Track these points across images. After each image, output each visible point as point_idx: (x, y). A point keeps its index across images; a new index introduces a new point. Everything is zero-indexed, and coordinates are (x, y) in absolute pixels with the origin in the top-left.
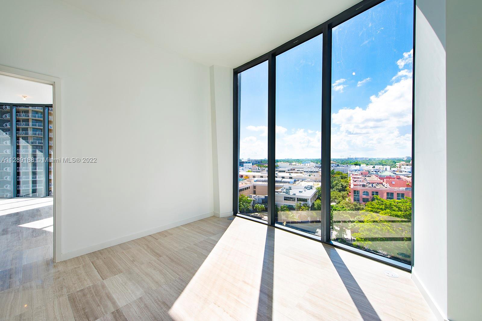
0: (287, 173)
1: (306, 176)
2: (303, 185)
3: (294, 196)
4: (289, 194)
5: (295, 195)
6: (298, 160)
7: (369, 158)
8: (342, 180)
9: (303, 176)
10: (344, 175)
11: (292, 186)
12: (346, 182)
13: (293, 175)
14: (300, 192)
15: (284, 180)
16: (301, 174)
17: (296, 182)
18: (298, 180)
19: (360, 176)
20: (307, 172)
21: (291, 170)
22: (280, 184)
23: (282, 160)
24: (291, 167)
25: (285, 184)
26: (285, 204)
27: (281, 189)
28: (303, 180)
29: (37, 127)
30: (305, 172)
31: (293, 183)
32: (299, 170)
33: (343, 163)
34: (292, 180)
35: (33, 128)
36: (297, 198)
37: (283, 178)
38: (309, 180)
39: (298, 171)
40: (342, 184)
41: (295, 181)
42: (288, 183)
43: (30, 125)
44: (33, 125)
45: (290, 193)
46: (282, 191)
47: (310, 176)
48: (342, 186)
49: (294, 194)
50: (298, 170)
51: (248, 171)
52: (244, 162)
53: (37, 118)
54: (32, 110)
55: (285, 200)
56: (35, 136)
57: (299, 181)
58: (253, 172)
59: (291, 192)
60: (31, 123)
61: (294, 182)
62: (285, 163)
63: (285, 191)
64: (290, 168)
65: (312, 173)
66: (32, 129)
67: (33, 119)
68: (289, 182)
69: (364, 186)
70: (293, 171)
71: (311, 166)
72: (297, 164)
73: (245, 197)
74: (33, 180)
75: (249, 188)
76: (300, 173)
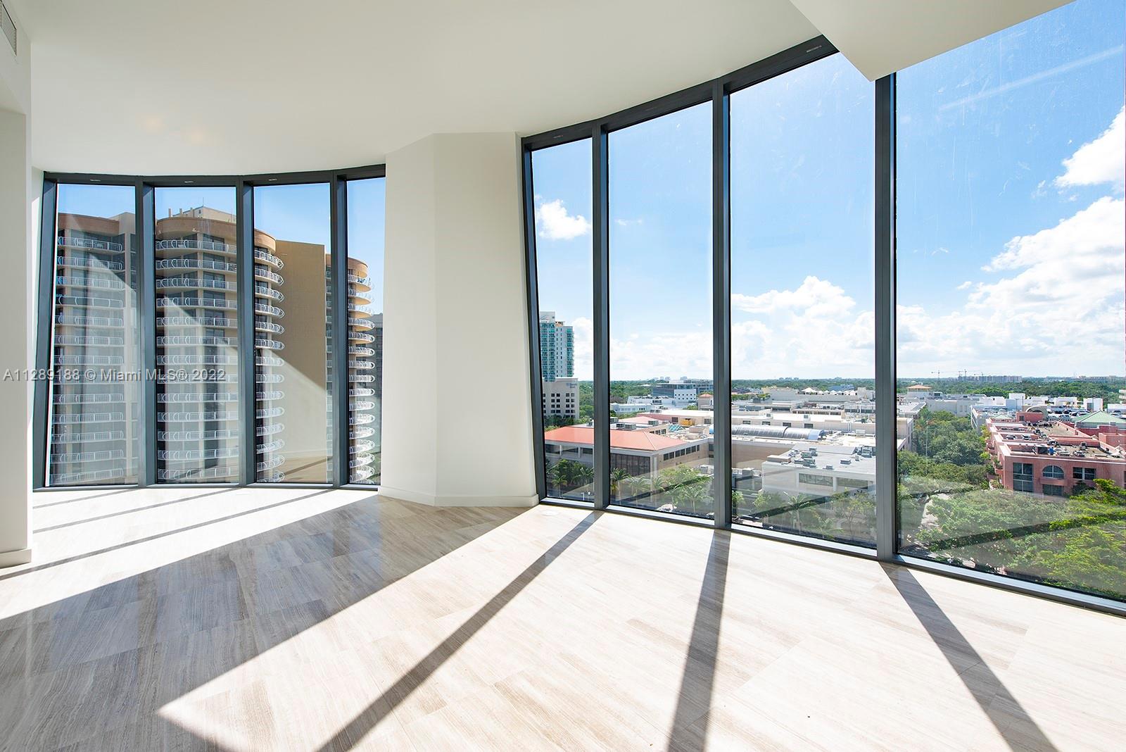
0: (795, 412)
1: (852, 421)
2: (846, 444)
3: (828, 473)
4: (814, 467)
5: (832, 469)
6: (816, 383)
7: (1023, 377)
8: (959, 434)
9: (845, 421)
10: (963, 421)
11: (819, 447)
12: (970, 438)
13: (814, 418)
14: (843, 462)
15: (790, 431)
16: (838, 418)
17: (824, 437)
18: (831, 433)
19: (1020, 425)
20: (854, 411)
21: (806, 405)
22: (782, 442)
23: (770, 381)
24: (806, 399)
25: (794, 442)
26: (801, 491)
27: (789, 452)
28: (843, 434)
29: (215, 307)
30: (847, 411)
31: (819, 439)
32: (828, 407)
33: (948, 390)
34: (816, 432)
35: (206, 309)
36: (838, 478)
37: (788, 425)
38: (863, 432)
39: (824, 408)
40: (960, 445)
41: (822, 434)
42: (804, 439)
43: (199, 302)
44: (205, 303)
45: (816, 464)
46: (793, 459)
47: (863, 421)
48: (962, 449)
49: (829, 468)
50: (826, 405)
51: (690, 408)
52: (675, 387)
53: (214, 288)
54: (204, 272)
55: (800, 481)
56: (211, 326)
57: (834, 435)
58: (703, 409)
59: (821, 463)
60: (201, 299)
61: (820, 437)
62: (783, 389)
63: (802, 460)
64: (801, 402)
65: (868, 414)
66: (203, 312)
67: (205, 291)
68: (806, 437)
69: (1042, 451)
70: (813, 410)
71: (859, 396)
72: (821, 392)
73: (690, 471)
74: (207, 420)
75: (698, 450)
76: (832, 414)
